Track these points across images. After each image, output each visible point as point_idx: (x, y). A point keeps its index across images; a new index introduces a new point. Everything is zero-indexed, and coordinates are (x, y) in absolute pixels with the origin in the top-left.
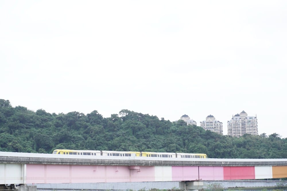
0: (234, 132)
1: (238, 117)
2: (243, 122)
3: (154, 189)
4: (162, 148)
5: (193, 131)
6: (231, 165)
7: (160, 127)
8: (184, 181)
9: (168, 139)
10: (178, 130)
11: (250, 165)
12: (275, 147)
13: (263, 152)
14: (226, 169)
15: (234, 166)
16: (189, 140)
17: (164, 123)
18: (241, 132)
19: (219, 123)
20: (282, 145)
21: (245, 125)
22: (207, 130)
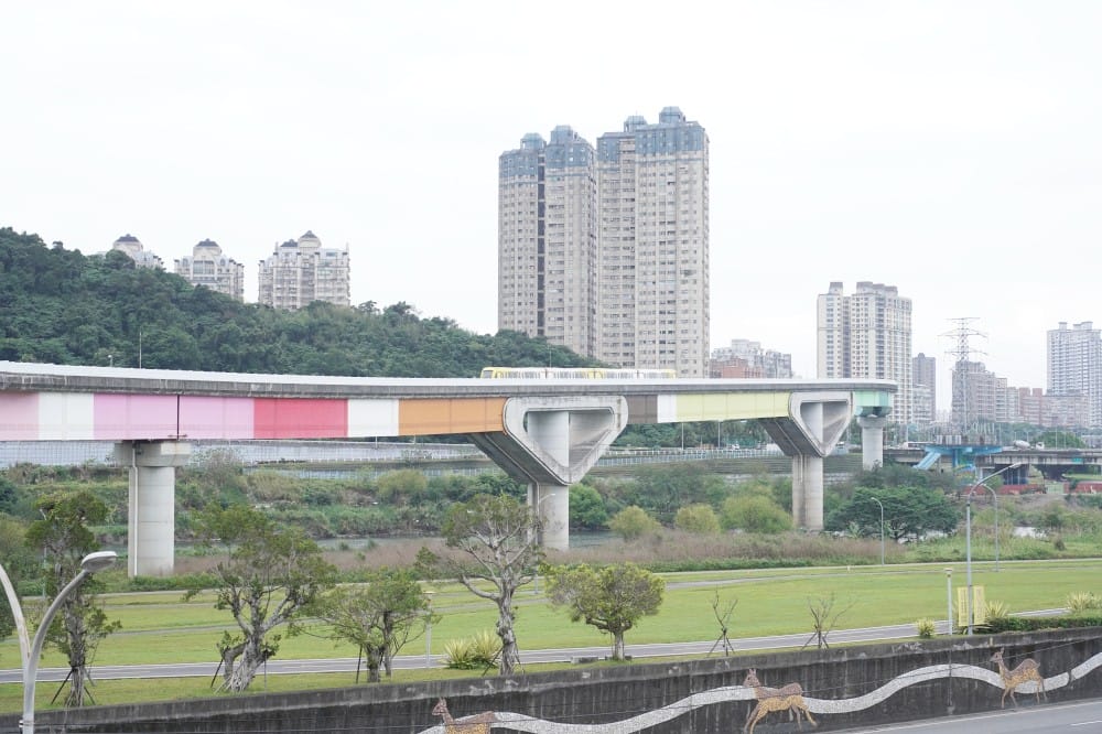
0: (279, 295)
1: (294, 251)
2: (308, 265)
3: (26, 464)
4: (54, 336)
5: (155, 287)
6: (277, 393)
7: (48, 269)
8: (131, 441)
9: (73, 307)
10: (108, 280)
11: (335, 394)
12: (400, 344)
13: (365, 357)
14: (264, 404)
15: (286, 396)
16: (139, 314)
17: (62, 259)
18: (298, 295)
19: (232, 266)
20: (420, 340)
21: (313, 274)
22: (199, 285)
